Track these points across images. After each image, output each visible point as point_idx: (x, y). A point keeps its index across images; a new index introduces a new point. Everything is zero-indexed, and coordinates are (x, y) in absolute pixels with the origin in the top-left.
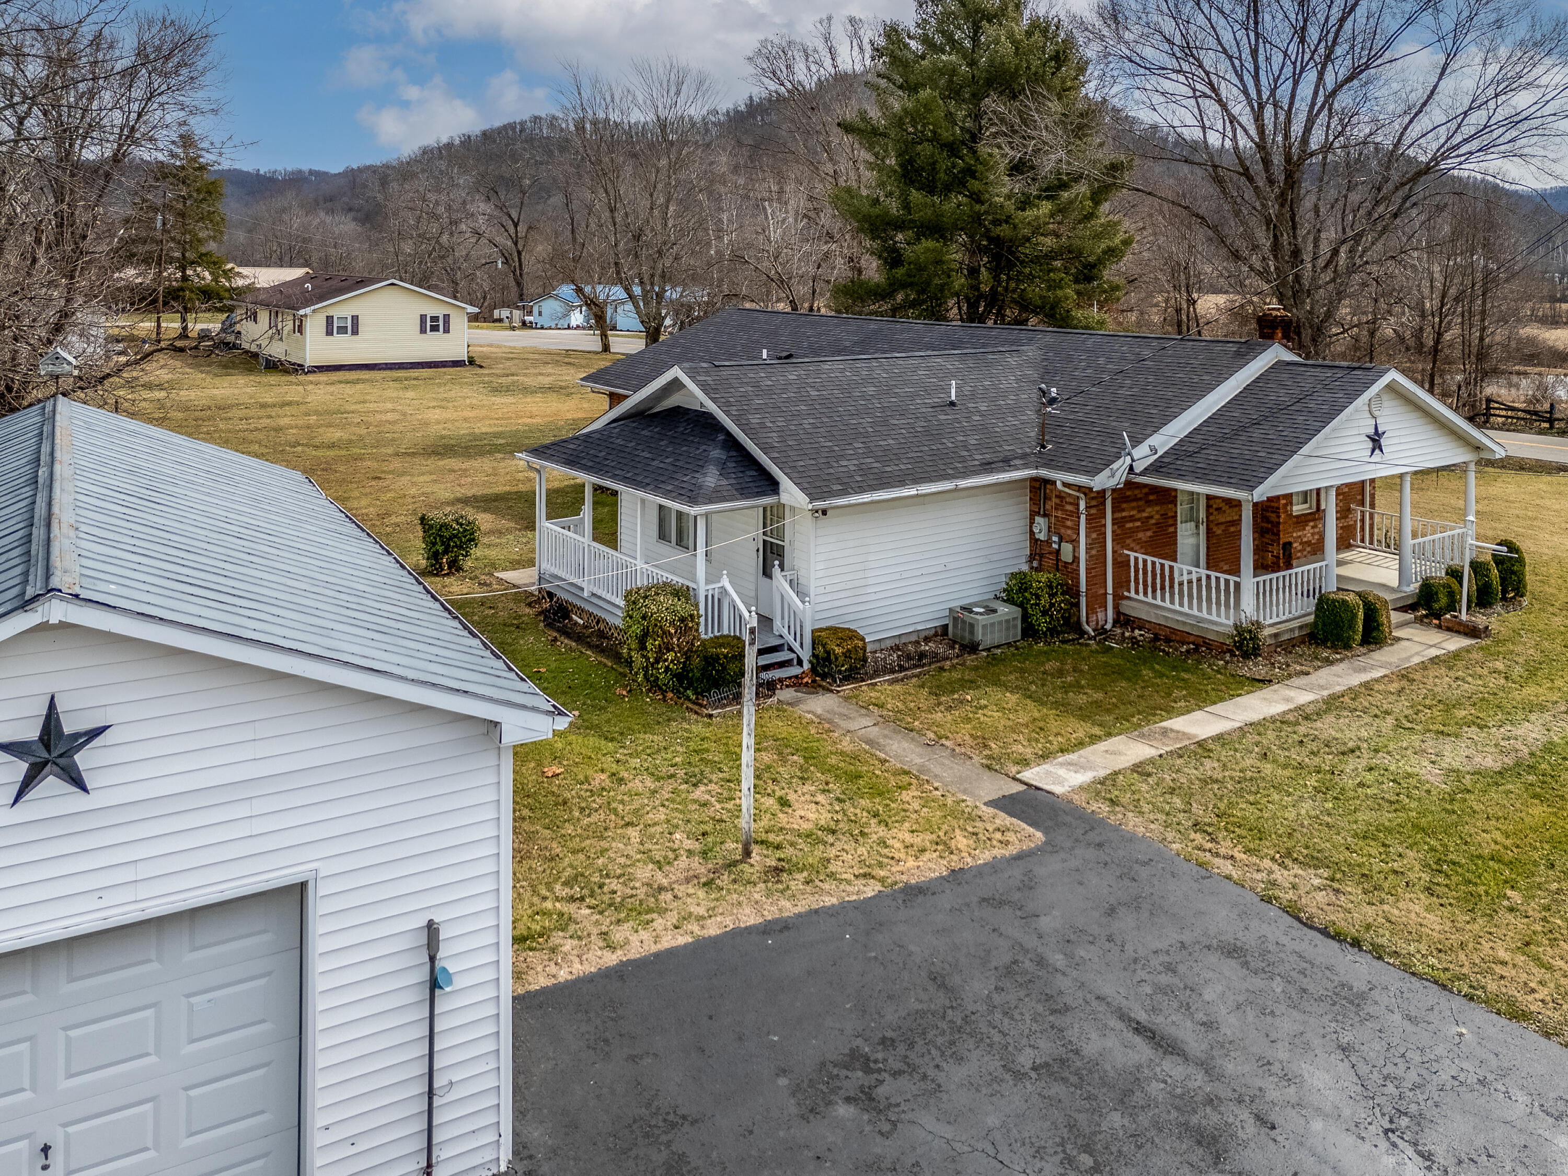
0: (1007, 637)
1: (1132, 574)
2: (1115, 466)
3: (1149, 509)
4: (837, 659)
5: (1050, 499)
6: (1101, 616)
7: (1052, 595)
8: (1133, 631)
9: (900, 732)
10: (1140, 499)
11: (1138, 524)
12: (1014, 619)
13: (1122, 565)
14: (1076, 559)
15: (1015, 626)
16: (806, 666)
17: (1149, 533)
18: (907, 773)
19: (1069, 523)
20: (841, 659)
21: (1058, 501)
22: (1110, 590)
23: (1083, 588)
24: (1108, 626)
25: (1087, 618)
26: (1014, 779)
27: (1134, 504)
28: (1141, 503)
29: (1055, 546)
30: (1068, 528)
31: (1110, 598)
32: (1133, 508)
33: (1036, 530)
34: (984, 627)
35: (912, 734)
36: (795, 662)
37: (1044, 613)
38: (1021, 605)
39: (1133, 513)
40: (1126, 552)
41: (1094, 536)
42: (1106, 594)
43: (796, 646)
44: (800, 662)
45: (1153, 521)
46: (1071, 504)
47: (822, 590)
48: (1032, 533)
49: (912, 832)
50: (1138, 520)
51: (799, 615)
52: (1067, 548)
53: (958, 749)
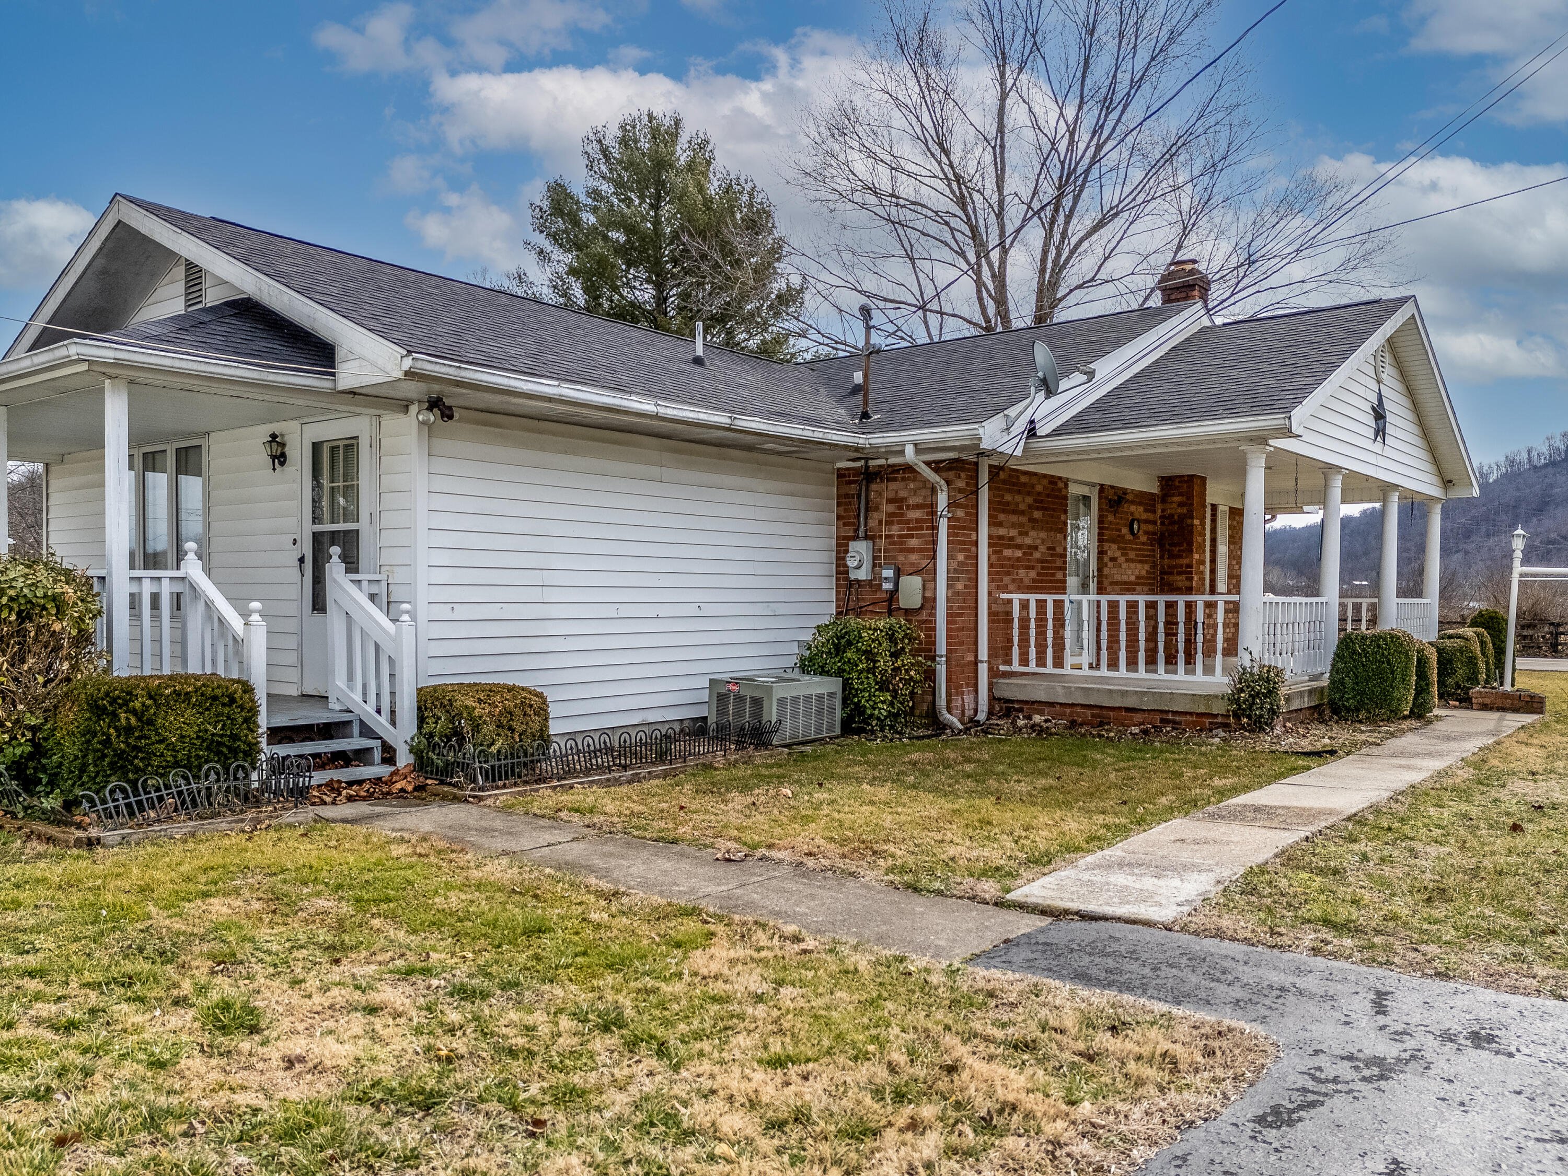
0: (819, 730)
1: (1016, 632)
2: (1012, 412)
3: (1033, 534)
4: (476, 728)
5: (877, 509)
6: (968, 699)
7: (895, 655)
8: (1029, 718)
9: (645, 846)
10: (1022, 513)
11: (1019, 554)
12: (831, 695)
13: (1001, 617)
14: (929, 602)
15: (832, 710)
16: (404, 759)
17: (1033, 574)
18: (692, 912)
19: (913, 542)
20: (488, 729)
21: (891, 508)
22: (983, 654)
23: (942, 648)
24: (982, 716)
25: (949, 702)
26: (999, 904)
27: (1014, 518)
28: (1024, 519)
29: (887, 586)
30: (912, 550)
31: (983, 669)
32: (1013, 526)
33: (851, 563)
34: (782, 702)
35: (676, 848)
36: (377, 756)
37: (883, 686)
38: (840, 673)
39: (1013, 533)
40: (1004, 596)
41: (961, 557)
42: (976, 663)
43: (381, 723)
44: (389, 755)
45: (1037, 555)
46: (917, 507)
47: (444, 612)
48: (842, 570)
49: (777, 1063)
50: (1019, 547)
51: (388, 648)
52: (911, 589)
53: (810, 863)
